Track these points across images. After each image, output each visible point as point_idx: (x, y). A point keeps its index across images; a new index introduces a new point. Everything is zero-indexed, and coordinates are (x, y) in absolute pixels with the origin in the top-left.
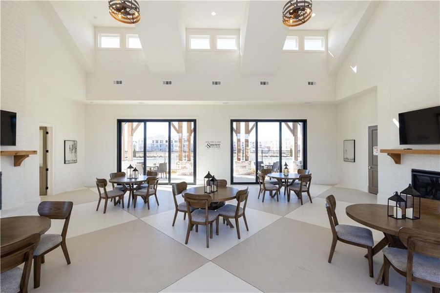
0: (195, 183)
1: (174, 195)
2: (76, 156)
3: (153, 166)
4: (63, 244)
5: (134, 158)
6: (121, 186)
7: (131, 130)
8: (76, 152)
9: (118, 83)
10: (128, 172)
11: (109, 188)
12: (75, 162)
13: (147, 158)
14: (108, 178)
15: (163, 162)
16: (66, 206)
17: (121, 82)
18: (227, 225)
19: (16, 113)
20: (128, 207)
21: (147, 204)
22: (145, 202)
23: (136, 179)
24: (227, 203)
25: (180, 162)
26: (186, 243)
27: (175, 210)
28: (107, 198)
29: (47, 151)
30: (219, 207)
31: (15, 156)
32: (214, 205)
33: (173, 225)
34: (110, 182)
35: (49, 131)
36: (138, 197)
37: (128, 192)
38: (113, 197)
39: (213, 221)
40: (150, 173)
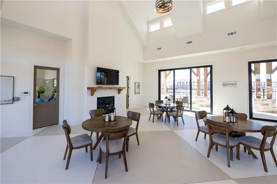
0: (211, 113)
1: (197, 119)
2: (139, 90)
3: (179, 98)
4: (136, 134)
5: (167, 93)
6: (161, 109)
7: (165, 76)
8: (139, 88)
9: (159, 49)
10: (165, 101)
11: (155, 109)
12: (139, 93)
13: (175, 93)
14: (155, 103)
15: (186, 96)
16: (138, 115)
17: (160, 48)
18: (249, 154)
19: (119, 71)
20: (165, 122)
21: (176, 122)
22: (175, 120)
23: (169, 105)
24: (248, 134)
25: (199, 96)
26: (208, 156)
27: (197, 130)
28: (154, 114)
29: (129, 88)
30: (240, 137)
31: (119, 90)
32: (233, 134)
33: (196, 140)
34: (155, 105)
35: (129, 78)
36: (170, 116)
37: (165, 113)
38: (157, 114)
39: (233, 147)
40: (178, 102)
